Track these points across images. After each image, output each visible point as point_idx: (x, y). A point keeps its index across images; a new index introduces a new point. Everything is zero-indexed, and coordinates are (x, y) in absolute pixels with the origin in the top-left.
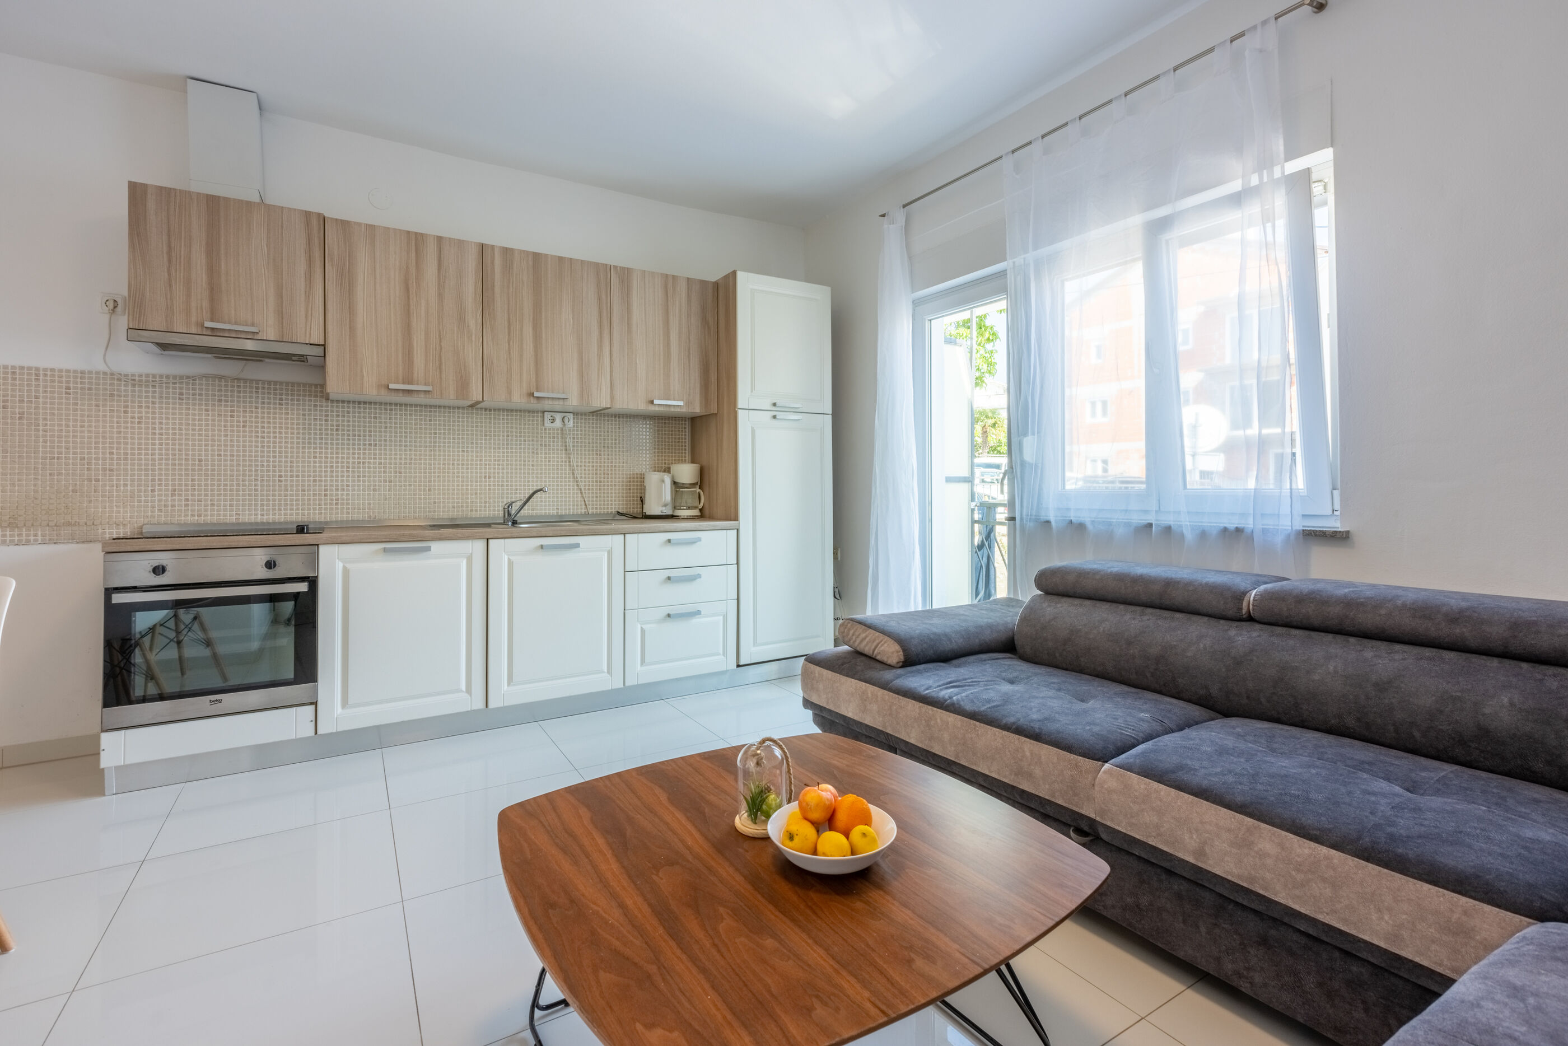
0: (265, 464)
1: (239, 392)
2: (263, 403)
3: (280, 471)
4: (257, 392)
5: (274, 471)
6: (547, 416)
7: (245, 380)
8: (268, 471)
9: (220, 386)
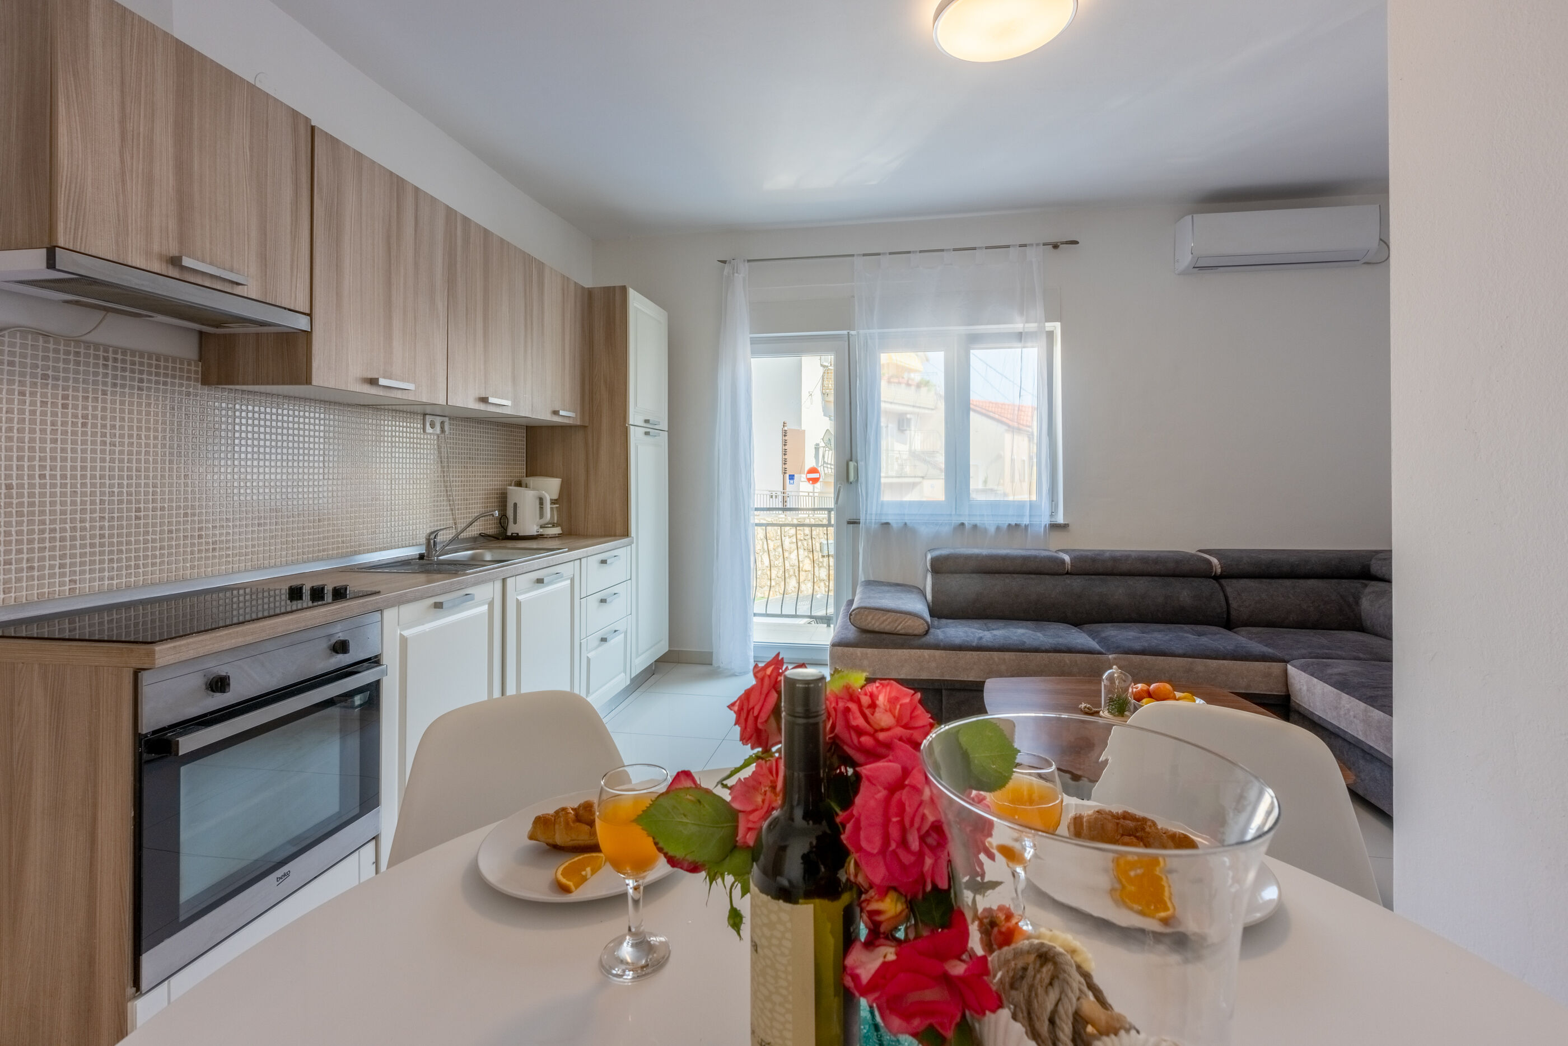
0: (116, 490)
1: (77, 363)
2: (115, 385)
3: (138, 502)
4: (106, 366)
5: (129, 502)
6: (428, 418)
7: (88, 345)
8: (120, 502)
9: (46, 350)
